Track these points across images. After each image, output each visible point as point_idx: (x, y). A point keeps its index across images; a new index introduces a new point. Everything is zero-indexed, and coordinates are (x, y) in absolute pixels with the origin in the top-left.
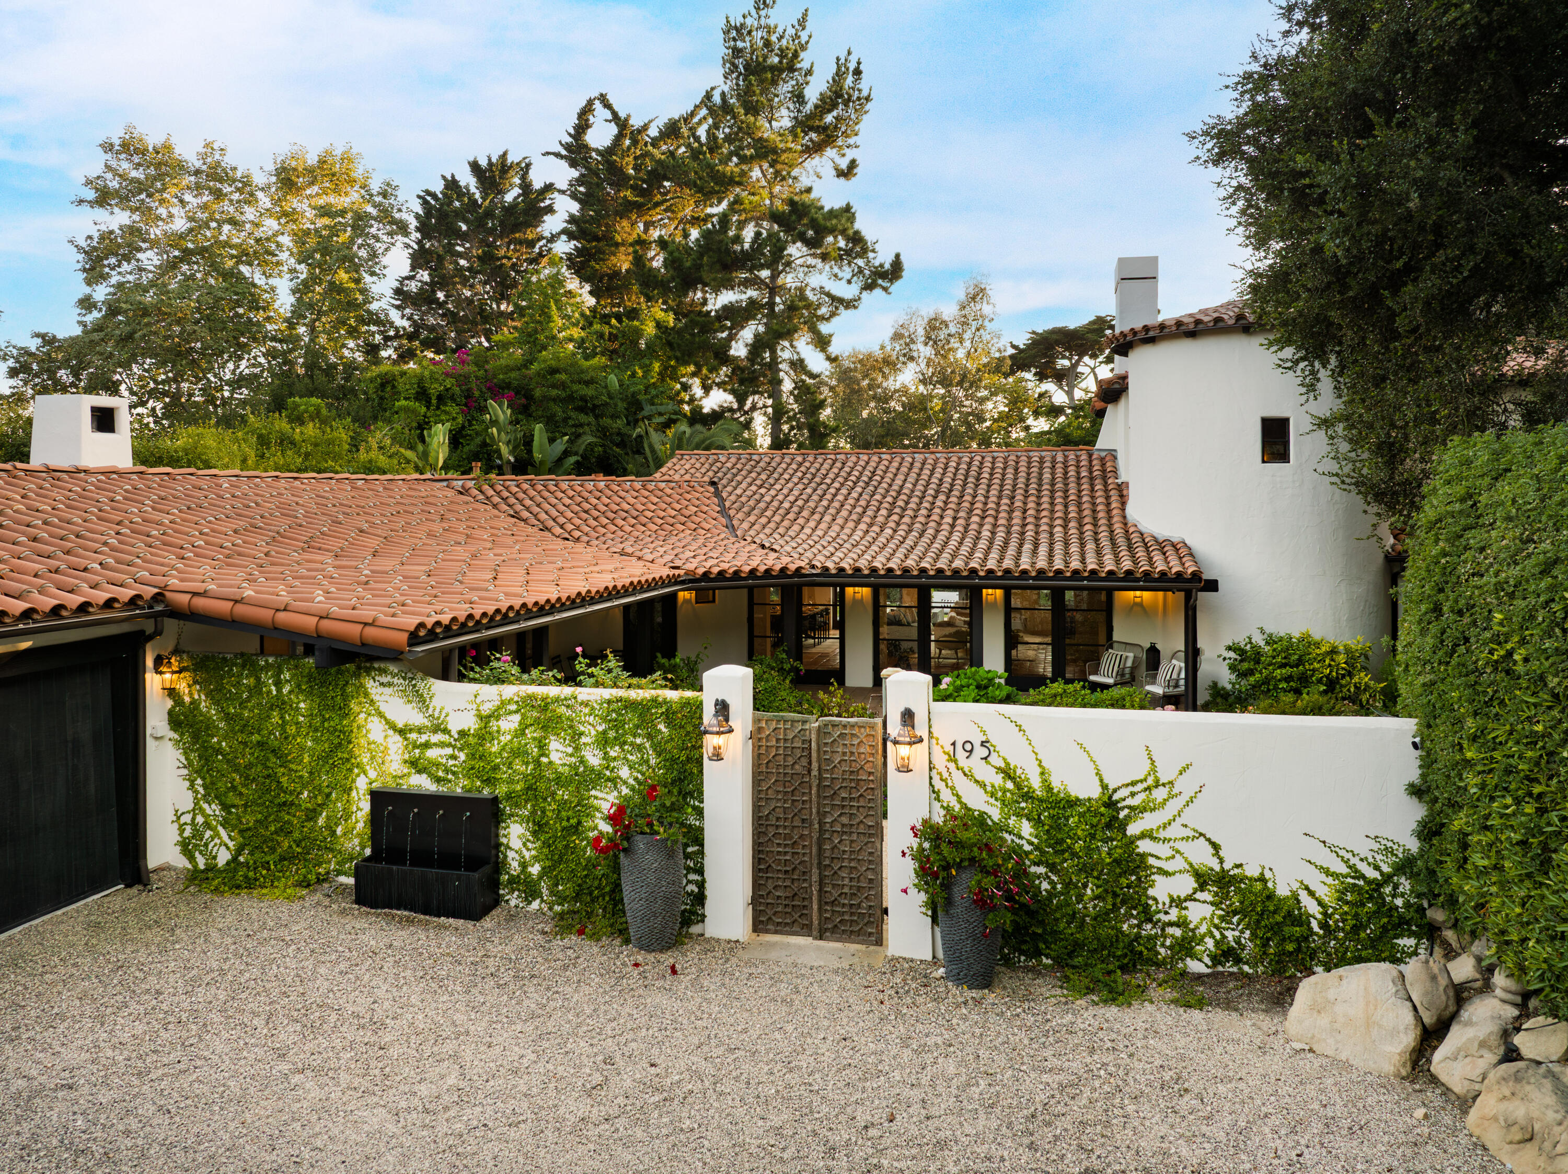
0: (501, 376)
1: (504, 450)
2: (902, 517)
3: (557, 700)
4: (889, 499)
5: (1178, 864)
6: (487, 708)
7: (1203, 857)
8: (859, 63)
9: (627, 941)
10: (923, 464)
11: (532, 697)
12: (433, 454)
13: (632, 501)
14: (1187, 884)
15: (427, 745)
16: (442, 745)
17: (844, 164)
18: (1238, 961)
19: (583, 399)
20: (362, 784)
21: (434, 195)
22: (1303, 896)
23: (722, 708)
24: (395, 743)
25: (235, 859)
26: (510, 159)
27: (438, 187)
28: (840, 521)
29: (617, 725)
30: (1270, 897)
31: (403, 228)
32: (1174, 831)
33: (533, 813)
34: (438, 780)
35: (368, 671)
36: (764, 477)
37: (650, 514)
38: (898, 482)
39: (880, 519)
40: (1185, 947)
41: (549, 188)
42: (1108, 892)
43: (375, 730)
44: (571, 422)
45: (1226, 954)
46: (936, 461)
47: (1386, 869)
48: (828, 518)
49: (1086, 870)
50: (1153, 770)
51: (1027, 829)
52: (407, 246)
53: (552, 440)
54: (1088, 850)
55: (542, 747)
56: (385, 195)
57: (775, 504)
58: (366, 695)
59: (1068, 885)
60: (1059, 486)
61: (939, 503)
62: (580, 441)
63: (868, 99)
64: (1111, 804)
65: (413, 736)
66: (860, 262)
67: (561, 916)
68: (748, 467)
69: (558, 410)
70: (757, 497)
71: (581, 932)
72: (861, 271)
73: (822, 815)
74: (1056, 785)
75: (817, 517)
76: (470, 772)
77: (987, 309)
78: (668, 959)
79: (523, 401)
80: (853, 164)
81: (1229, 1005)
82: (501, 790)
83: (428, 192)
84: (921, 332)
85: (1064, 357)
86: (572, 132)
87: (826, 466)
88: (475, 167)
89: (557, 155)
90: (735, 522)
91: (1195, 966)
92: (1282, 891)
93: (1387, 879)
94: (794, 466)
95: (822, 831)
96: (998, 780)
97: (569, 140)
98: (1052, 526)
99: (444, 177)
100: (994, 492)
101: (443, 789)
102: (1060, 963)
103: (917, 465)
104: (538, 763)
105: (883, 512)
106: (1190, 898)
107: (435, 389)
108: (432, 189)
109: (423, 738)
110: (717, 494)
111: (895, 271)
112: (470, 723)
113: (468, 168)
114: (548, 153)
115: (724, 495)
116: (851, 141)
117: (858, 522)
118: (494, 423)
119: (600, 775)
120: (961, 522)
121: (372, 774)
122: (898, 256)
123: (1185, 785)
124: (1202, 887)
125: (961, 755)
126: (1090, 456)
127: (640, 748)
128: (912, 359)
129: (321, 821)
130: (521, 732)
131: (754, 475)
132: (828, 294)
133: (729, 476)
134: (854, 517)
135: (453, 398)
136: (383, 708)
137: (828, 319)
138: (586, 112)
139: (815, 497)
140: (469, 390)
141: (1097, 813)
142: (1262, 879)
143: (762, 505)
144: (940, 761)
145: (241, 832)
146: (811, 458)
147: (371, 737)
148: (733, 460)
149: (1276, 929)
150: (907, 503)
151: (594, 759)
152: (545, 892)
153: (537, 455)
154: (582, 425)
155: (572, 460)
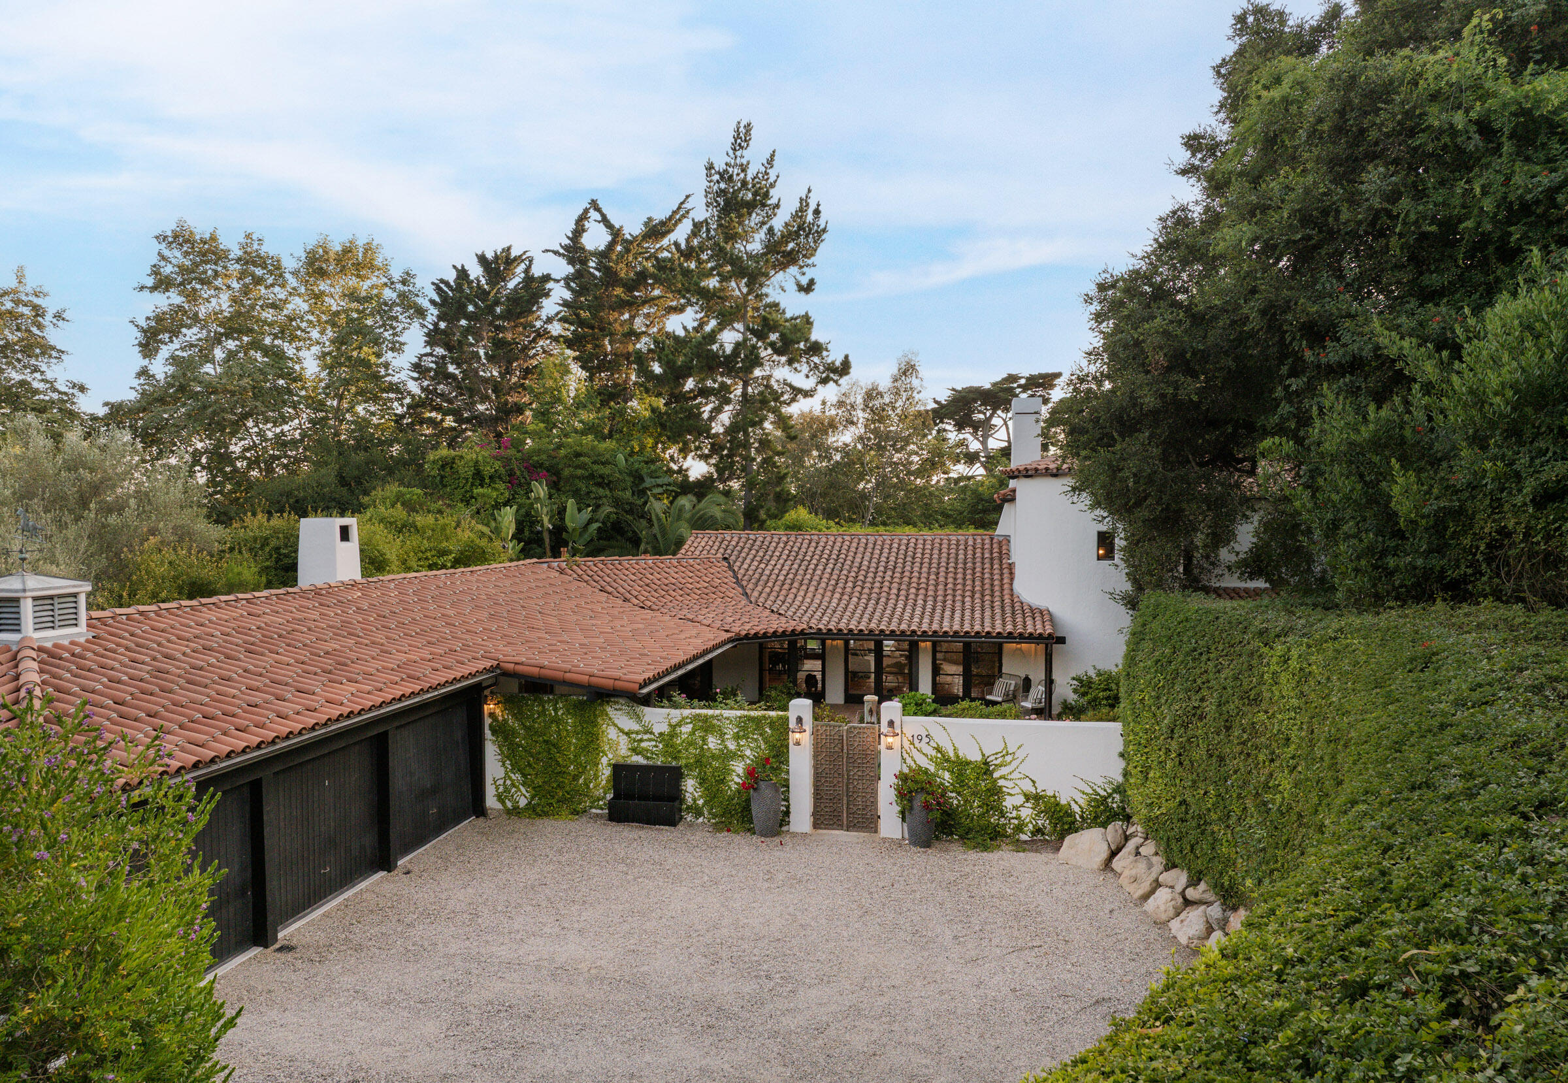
0: (535, 458)
1: (546, 520)
2: (863, 588)
3: (712, 717)
4: (853, 574)
5: (1017, 790)
6: (674, 721)
7: (1028, 787)
8: (818, 205)
9: (754, 833)
10: (875, 544)
11: (699, 715)
12: (504, 530)
13: (676, 576)
14: (1020, 800)
15: (641, 740)
16: (650, 740)
17: (804, 281)
18: (1043, 834)
19: (601, 476)
20: (604, 760)
21: (447, 283)
22: (1073, 803)
23: (800, 720)
24: (623, 741)
25: (530, 803)
26: (514, 253)
27: (451, 277)
28: (821, 591)
29: (744, 729)
30: (1058, 804)
31: (421, 313)
32: (1015, 775)
33: (700, 773)
34: (648, 758)
35: (608, 702)
36: (761, 554)
37: (690, 586)
38: (858, 560)
39: (848, 590)
40: (1019, 829)
41: (547, 278)
42: (985, 804)
43: (612, 733)
44: (593, 496)
45: (1038, 831)
46: (884, 541)
47: (1110, 791)
48: (812, 589)
49: (974, 794)
50: (1006, 747)
51: (947, 775)
52: (423, 326)
53: (580, 510)
54: (976, 785)
55: (704, 740)
56: (404, 282)
57: (774, 576)
58: (607, 715)
59: (966, 801)
60: (969, 565)
61: (888, 578)
62: (601, 510)
63: (824, 230)
64: (986, 763)
65: (634, 736)
66: (816, 359)
67: (715, 824)
68: (748, 545)
69: (582, 486)
70: (759, 571)
71: (729, 830)
72: (816, 367)
73: (848, 771)
74: (961, 755)
75: (804, 587)
76: (665, 753)
78: (777, 840)
79: (554, 478)
80: (812, 282)
81: (1036, 851)
82: (682, 762)
83: (442, 281)
84: (859, 400)
85: (980, 412)
86: (570, 235)
87: (805, 545)
88: (482, 259)
89: (556, 253)
90: (748, 591)
91: (1024, 837)
92: (1063, 802)
93: (1110, 795)
94: (782, 545)
95: (848, 779)
96: (934, 753)
97: (568, 242)
98: (963, 596)
99: (454, 267)
100: (925, 570)
101: (651, 763)
102: (962, 837)
103: (870, 545)
104: (702, 749)
105: (850, 584)
106: (1022, 806)
107: (487, 470)
108: (446, 278)
109: (639, 737)
110: (730, 567)
111: (844, 368)
112: (664, 728)
113: (476, 260)
114: (547, 251)
115: (736, 569)
116: (810, 262)
117: (833, 592)
118: (538, 499)
119: (735, 754)
120: (903, 593)
121: (610, 756)
122: (846, 357)
123: (1020, 754)
124: (1027, 800)
125: (916, 741)
126: (992, 539)
127: (756, 740)
129: (581, 781)
130: (693, 733)
131: (753, 552)
132: (790, 386)
133: (735, 553)
134: (830, 588)
135: (500, 478)
136: (616, 721)
137: (789, 404)
138: (583, 218)
139: (801, 572)
140: (512, 470)
141: (979, 768)
142: (1054, 797)
143: (764, 578)
144: (906, 744)
145: (534, 788)
146: (793, 538)
147: (610, 737)
148: (736, 539)
149: (1060, 819)
150: (866, 577)
151: (732, 746)
152: (706, 813)
153: (569, 524)
154: (600, 498)
155: (595, 526)
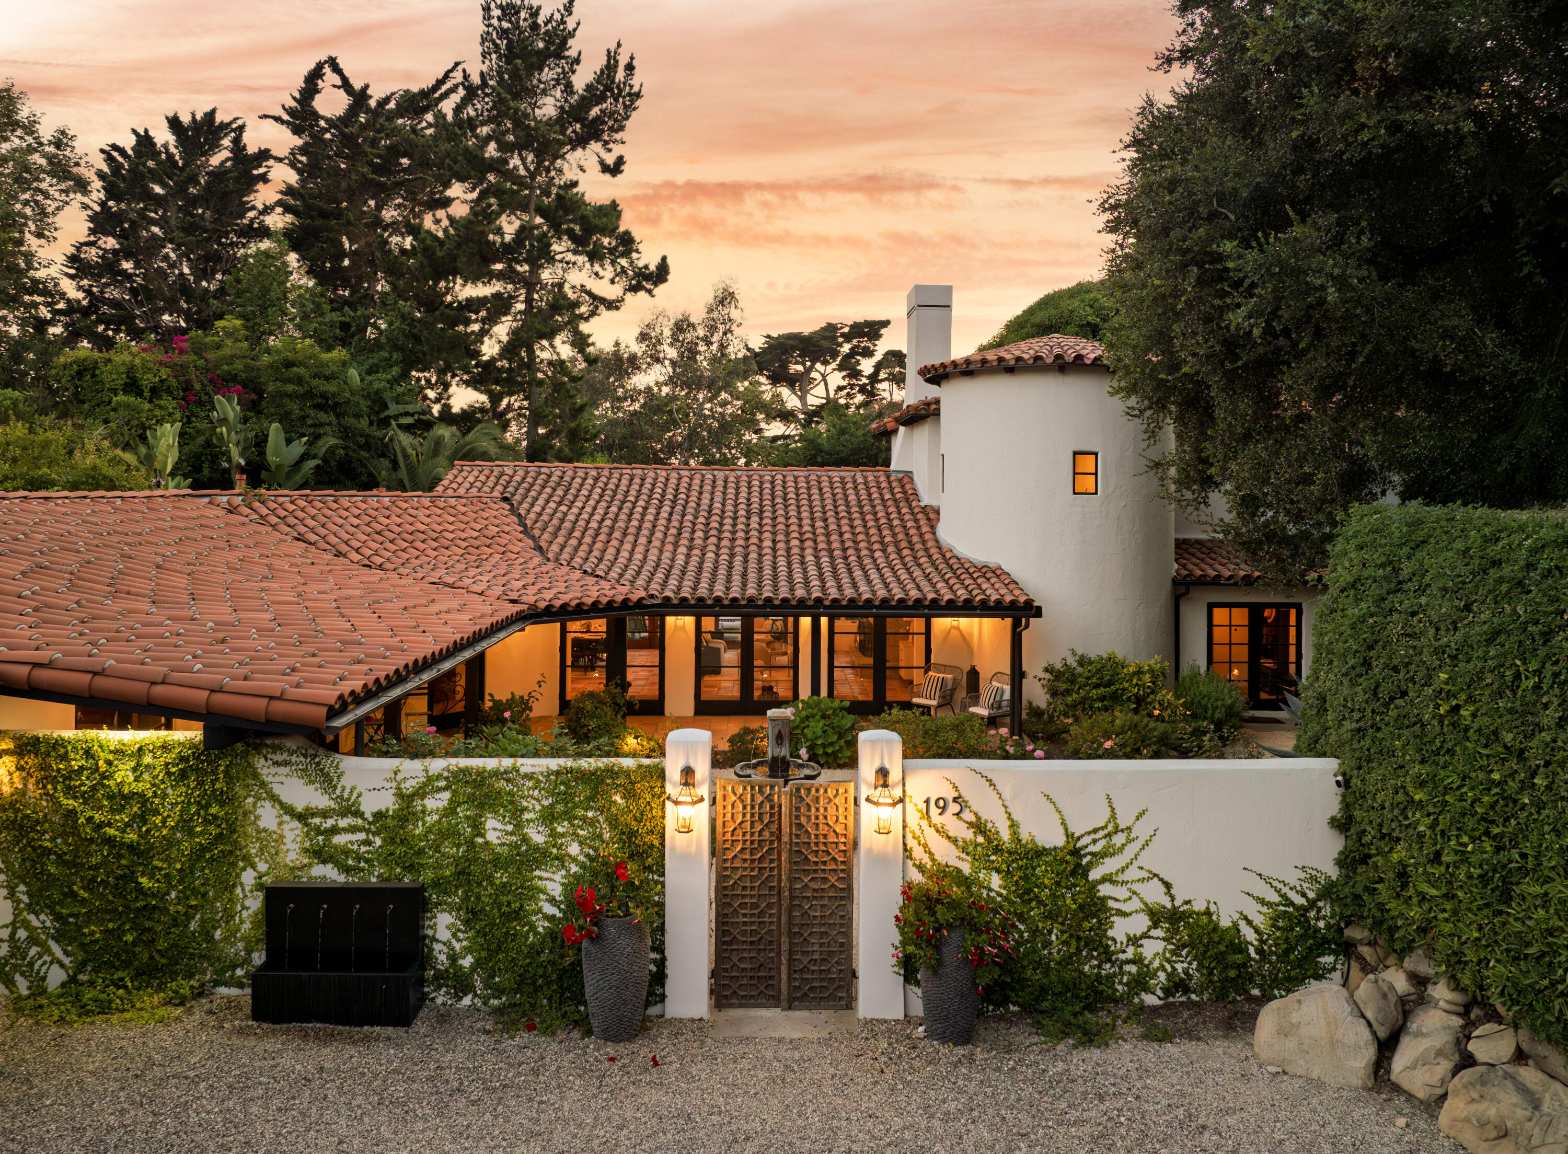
0: (225, 367)
1: (235, 452)
2: (720, 539)
3: (496, 774)
4: (701, 520)
5: (1135, 904)
6: (409, 786)
7: (1155, 894)
8: (632, 59)
9: (589, 1033)
10: (726, 482)
11: (465, 771)
12: (160, 458)
13: (427, 520)
14: (1140, 924)
15: (334, 830)
16: (353, 829)
17: (610, 161)
18: (1187, 991)
19: (324, 395)
20: (248, 878)
21: (122, 151)
22: (1243, 925)
23: (688, 772)
24: (292, 831)
25: (73, 980)
27: (128, 142)
28: (656, 543)
29: (566, 797)
30: (1216, 928)
31: (82, 186)
32: (1132, 874)
33: (466, 898)
34: (347, 870)
35: (257, 748)
36: (560, 492)
37: (451, 536)
38: (706, 501)
39: (698, 542)
40: (1140, 983)
41: (264, 154)
42: (1074, 936)
43: (268, 816)
44: (309, 422)
45: (1177, 985)
46: (738, 478)
47: (1311, 895)
48: (643, 540)
49: (1050, 916)
50: (1113, 816)
51: (996, 881)
52: (85, 207)
53: (289, 441)
54: (1053, 896)
55: (478, 828)
56: (58, 144)
57: (581, 523)
58: (256, 775)
59: (1035, 932)
60: (867, 508)
61: (754, 525)
62: (320, 443)
63: (639, 94)
64: (1076, 853)
65: (316, 821)
67: (499, 1011)
68: (539, 481)
69: (295, 408)
70: (559, 515)
71: (531, 1028)
72: (624, 271)
73: (792, 880)
74: (1024, 836)
75: (630, 538)
76: (387, 859)
77: (735, 314)
78: (642, 1049)
79: (254, 397)
80: (620, 161)
81: (1191, 1035)
82: (427, 876)
83: (115, 147)
85: (797, 363)
86: (297, 95)
87: (625, 482)
88: (174, 123)
89: (278, 119)
90: (543, 544)
91: (1150, 1000)
92: (1225, 923)
93: (1312, 904)
94: (590, 481)
95: (792, 898)
96: (969, 835)
97: (294, 104)
98: (872, 551)
99: (134, 131)
100: (805, 514)
101: (354, 880)
102: (1028, 1009)
103: (720, 483)
104: (471, 844)
105: (699, 534)
106: (1145, 936)
107: (147, 380)
108: (121, 144)
109: (330, 823)
110: (514, 511)
111: (661, 274)
112: (387, 802)
113: (166, 124)
114: (266, 116)
115: (523, 512)
116: (617, 136)
117: (676, 545)
118: (224, 421)
119: (545, 854)
120: (781, 545)
121: (262, 867)
122: (664, 259)
123: (1142, 831)
124: (1155, 925)
125: (934, 811)
126: (888, 477)
127: (593, 823)
128: (658, 360)
129: (193, 926)
130: (450, 811)
131: (548, 490)
132: (589, 293)
133: (521, 491)
134: (670, 539)
135: (169, 391)
136: (277, 789)
137: (587, 319)
138: (315, 75)
139: (623, 517)
140: (188, 381)
141: (1063, 861)
142: (1208, 913)
143: (567, 525)
144: (914, 819)
145: (82, 945)
146: (606, 472)
147: (262, 824)
148: (521, 473)
149: (1220, 958)
150: (721, 524)
151: (537, 836)
152: (478, 984)
153: (272, 459)
154: (322, 425)
155: (312, 463)
